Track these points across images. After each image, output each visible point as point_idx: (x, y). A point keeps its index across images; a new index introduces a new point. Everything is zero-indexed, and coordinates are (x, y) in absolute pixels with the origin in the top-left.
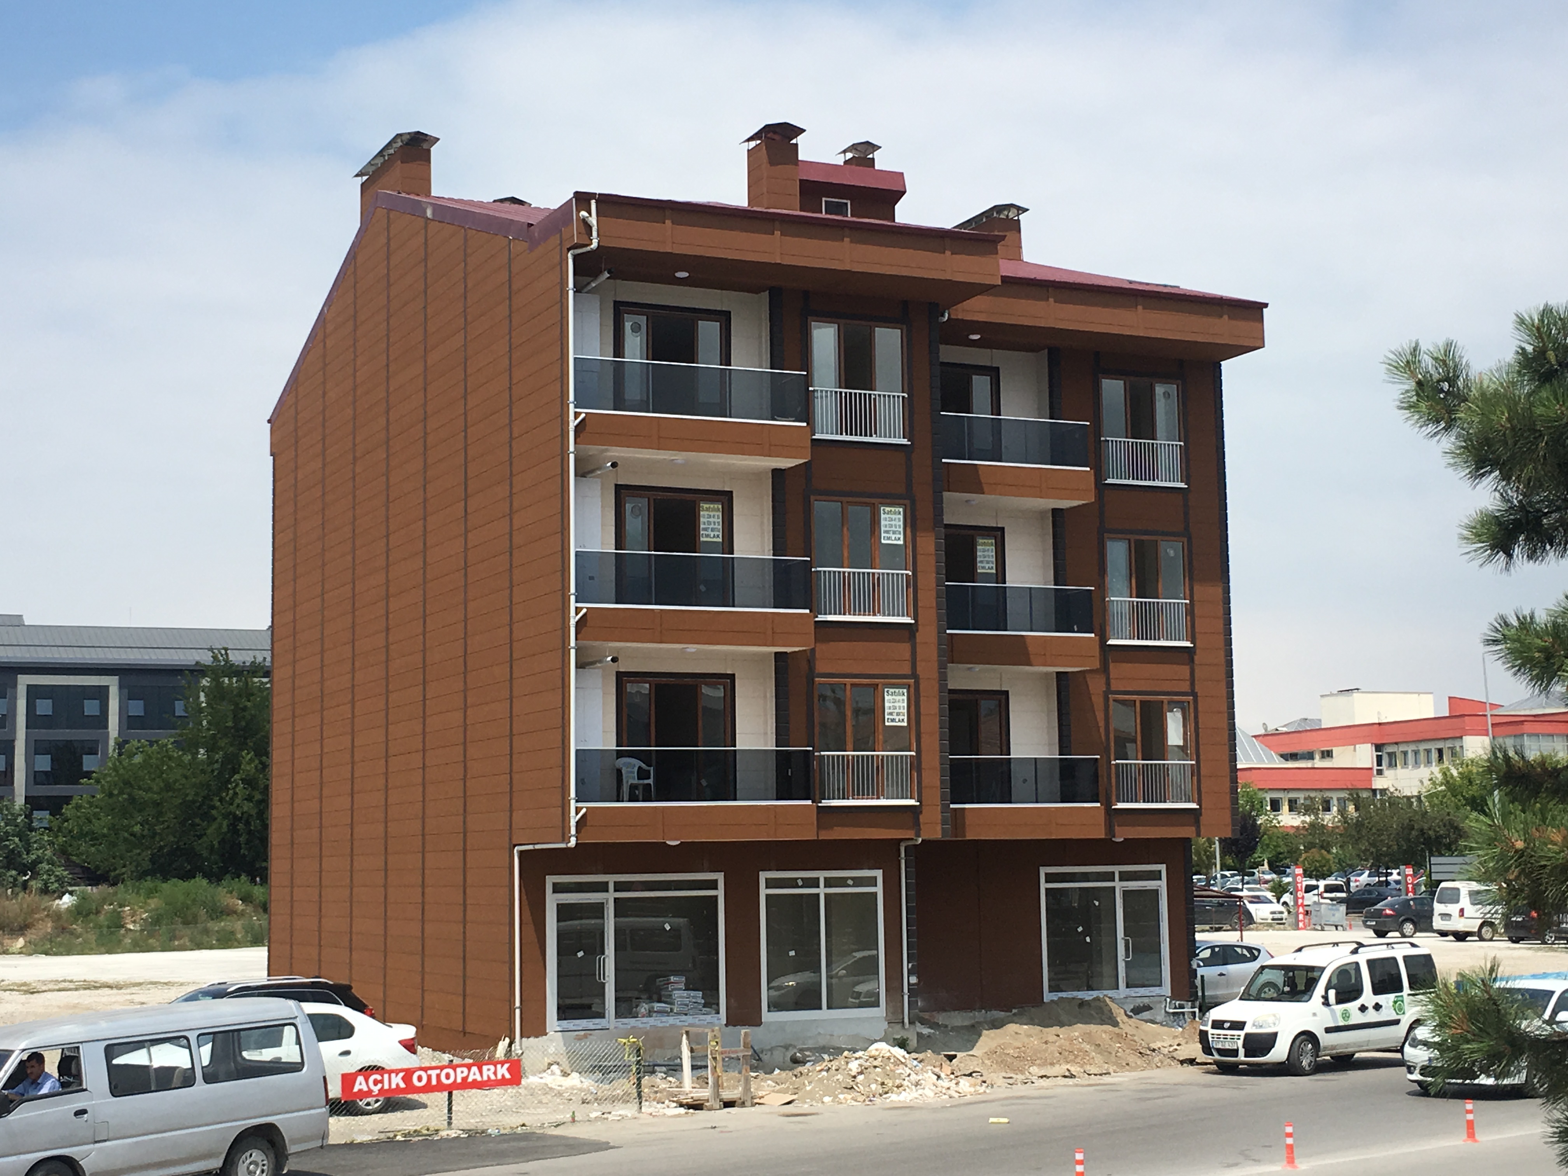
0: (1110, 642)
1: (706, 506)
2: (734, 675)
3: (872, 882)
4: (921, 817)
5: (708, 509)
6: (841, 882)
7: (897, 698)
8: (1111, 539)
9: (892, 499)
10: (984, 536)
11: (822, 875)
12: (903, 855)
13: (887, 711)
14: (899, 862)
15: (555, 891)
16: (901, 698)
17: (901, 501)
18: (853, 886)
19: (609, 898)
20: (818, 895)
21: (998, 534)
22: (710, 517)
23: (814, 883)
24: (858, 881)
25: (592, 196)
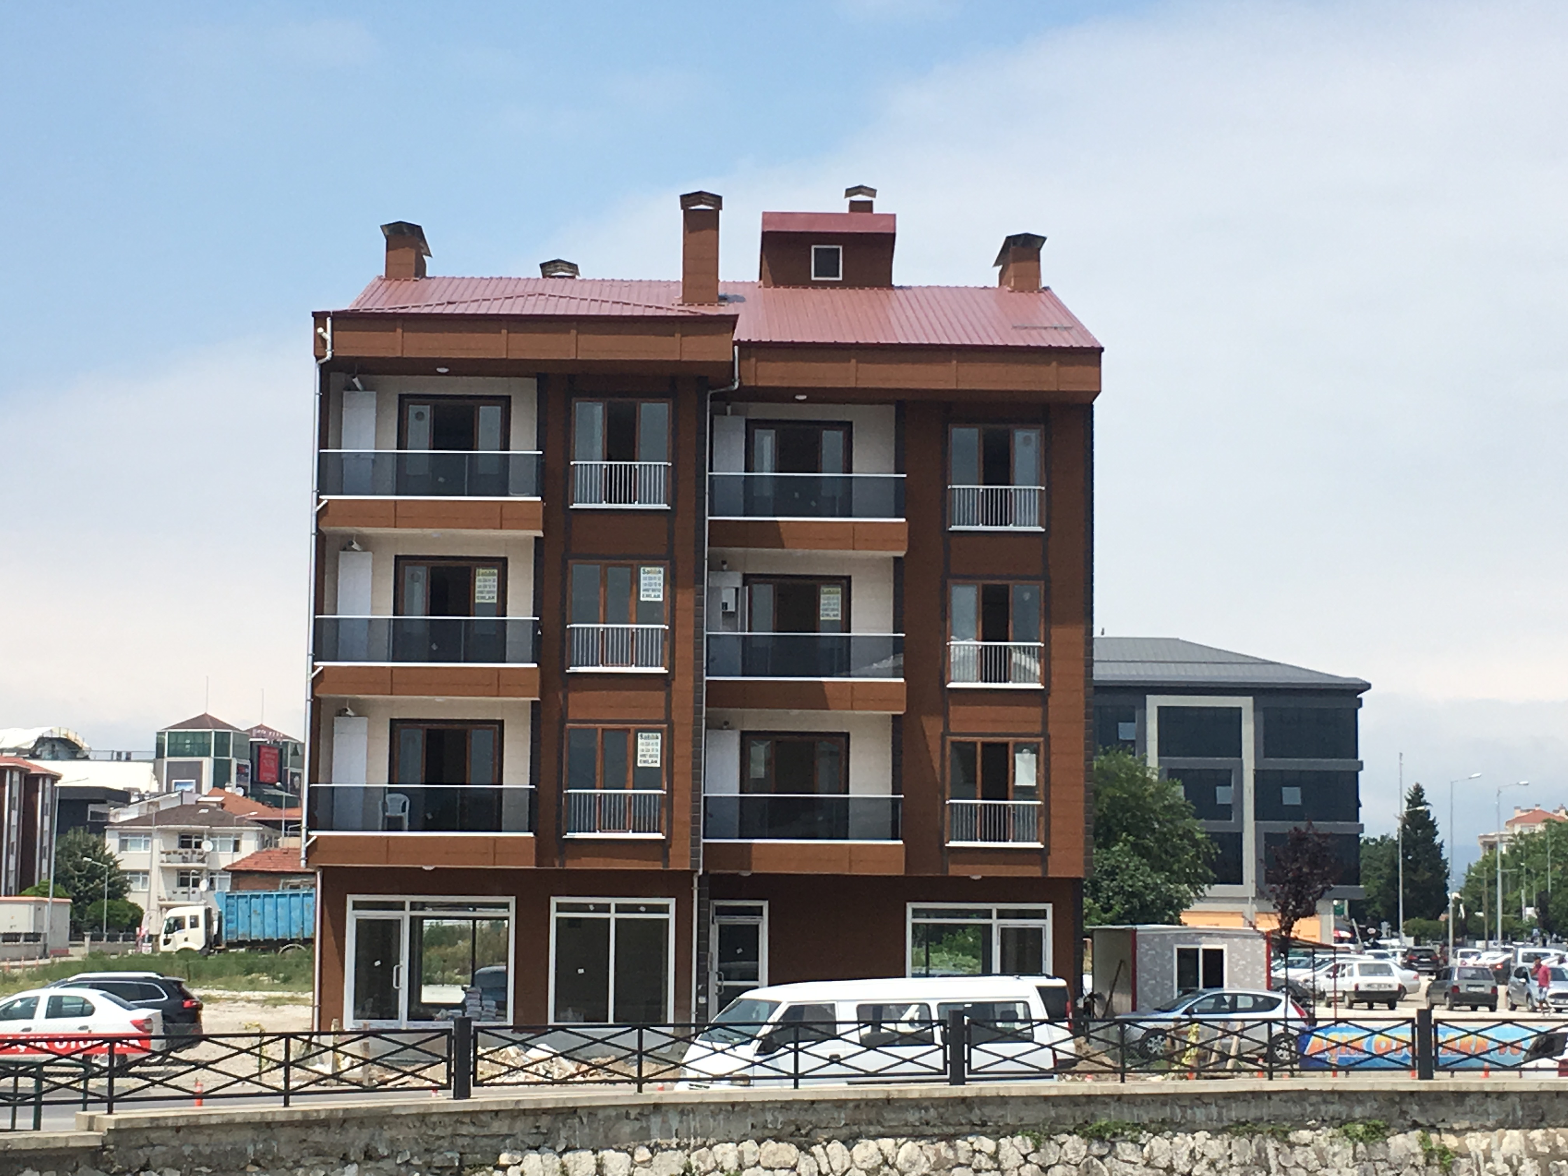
0: (951, 685)
1: (481, 571)
2: (502, 721)
3: (664, 909)
4: (671, 850)
5: (483, 575)
6: (635, 909)
7: (651, 741)
8: (957, 584)
9: (652, 560)
10: (828, 585)
11: (613, 902)
12: (696, 885)
13: (639, 753)
14: (692, 892)
15: (355, 908)
16: (655, 741)
17: (662, 562)
18: (646, 912)
19: (405, 916)
20: (608, 920)
21: (845, 583)
22: (485, 581)
23: (606, 908)
24: (650, 909)
25: (325, 314)
